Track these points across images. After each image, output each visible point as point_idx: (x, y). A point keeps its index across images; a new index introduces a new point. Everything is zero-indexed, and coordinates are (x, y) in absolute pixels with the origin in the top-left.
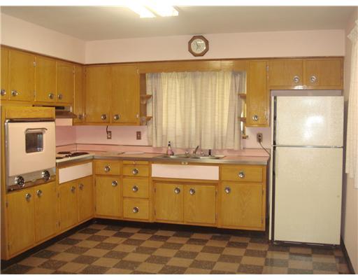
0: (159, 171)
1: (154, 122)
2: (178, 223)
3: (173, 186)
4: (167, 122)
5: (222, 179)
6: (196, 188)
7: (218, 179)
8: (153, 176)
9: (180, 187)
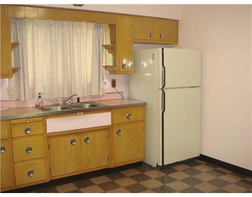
0: (54, 125)
1: (21, 74)
2: (75, 174)
3: (69, 139)
4: (34, 73)
5: (114, 123)
6: (90, 136)
7: (110, 124)
8: (48, 132)
9: (76, 137)
